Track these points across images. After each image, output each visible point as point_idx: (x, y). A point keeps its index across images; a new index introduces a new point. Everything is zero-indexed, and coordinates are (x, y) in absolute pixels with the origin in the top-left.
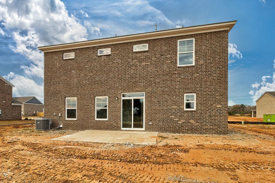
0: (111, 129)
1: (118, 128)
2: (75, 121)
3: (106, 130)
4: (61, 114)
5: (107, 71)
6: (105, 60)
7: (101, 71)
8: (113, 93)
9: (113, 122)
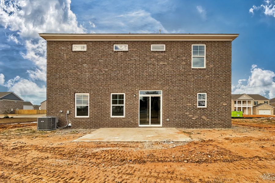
0: (128, 127)
1: (135, 126)
2: (87, 118)
3: (122, 127)
4: (70, 111)
5: (125, 67)
6: (122, 56)
7: (117, 67)
8: (131, 90)
9: (130, 119)
